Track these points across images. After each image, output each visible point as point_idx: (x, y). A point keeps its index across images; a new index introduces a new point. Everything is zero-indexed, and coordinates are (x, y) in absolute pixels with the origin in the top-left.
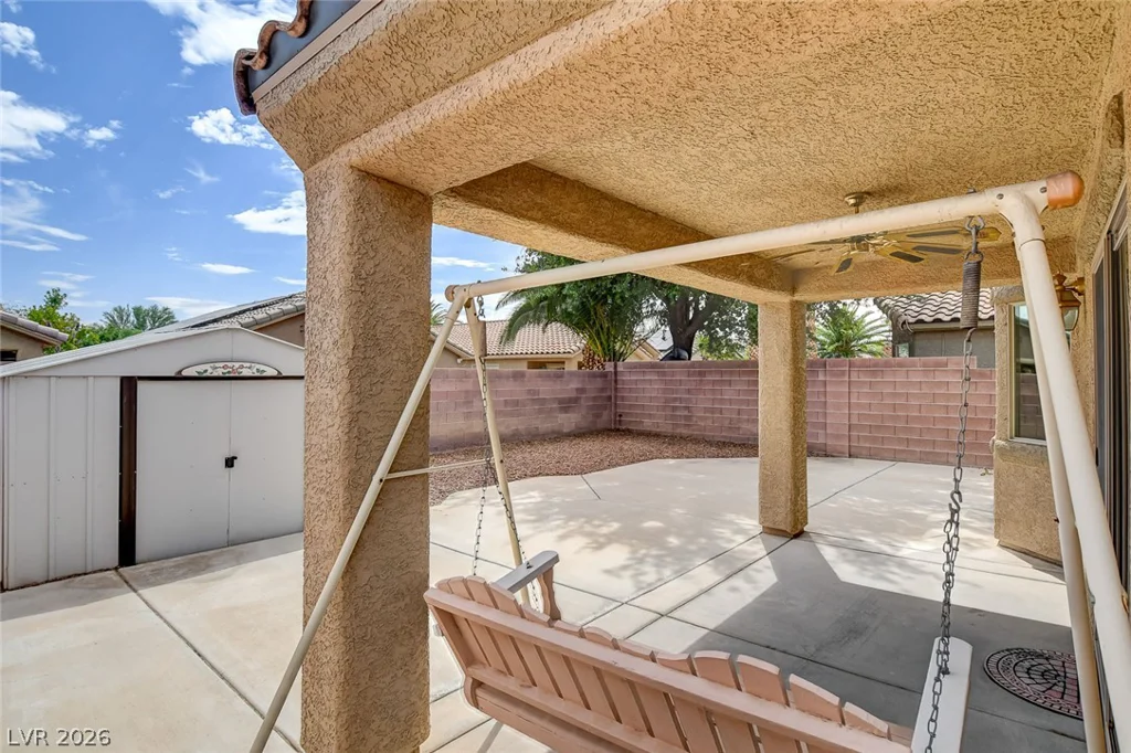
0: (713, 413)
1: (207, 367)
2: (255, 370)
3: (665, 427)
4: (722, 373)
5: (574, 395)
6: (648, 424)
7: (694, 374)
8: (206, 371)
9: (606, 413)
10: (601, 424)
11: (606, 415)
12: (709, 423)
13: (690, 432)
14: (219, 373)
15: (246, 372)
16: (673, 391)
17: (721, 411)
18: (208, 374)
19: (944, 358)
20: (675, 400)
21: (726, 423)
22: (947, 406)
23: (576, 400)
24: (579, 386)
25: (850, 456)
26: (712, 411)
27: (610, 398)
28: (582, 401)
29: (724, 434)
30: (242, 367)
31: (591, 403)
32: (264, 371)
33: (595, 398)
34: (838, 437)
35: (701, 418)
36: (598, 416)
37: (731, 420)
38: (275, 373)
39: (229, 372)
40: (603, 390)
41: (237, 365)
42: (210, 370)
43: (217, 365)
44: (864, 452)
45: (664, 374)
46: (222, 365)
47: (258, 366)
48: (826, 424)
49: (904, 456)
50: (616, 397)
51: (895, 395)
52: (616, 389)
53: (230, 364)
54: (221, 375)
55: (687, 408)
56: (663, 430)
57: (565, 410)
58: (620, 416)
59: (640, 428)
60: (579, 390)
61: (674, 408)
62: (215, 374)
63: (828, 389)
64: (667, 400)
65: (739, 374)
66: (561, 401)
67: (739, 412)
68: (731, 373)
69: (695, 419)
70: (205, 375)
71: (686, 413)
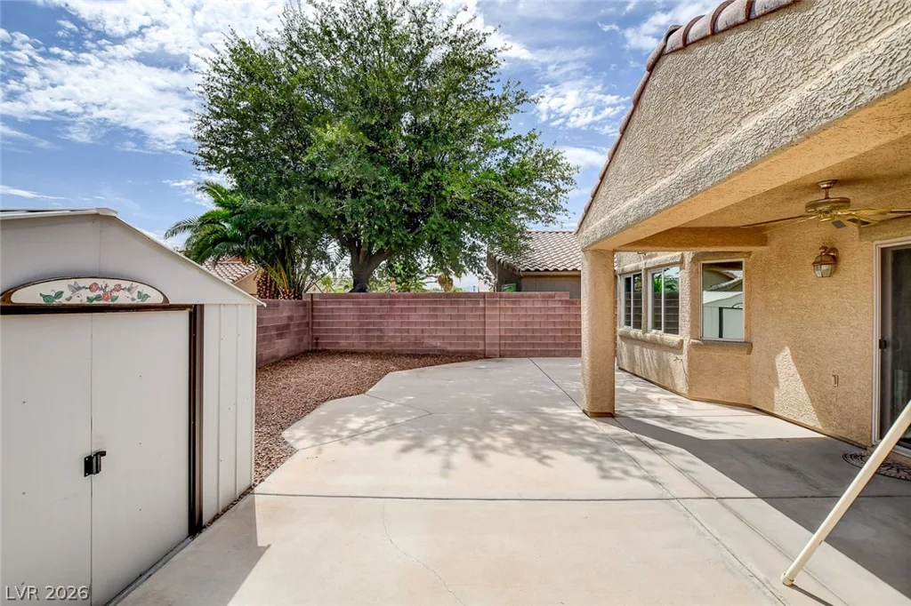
0: (401, 332)
1: (62, 286)
2: (135, 295)
3: (360, 345)
4: (409, 303)
5: (285, 322)
6: (344, 344)
7: (385, 303)
8: (59, 294)
9: (306, 337)
10: (304, 346)
11: (306, 338)
12: (399, 340)
13: (382, 349)
14: (81, 298)
15: (124, 298)
16: (367, 317)
17: (408, 331)
18: (62, 301)
19: (553, 293)
20: (369, 324)
21: (413, 339)
22: (554, 322)
23: (287, 327)
24: (289, 314)
25: (500, 356)
26: (401, 331)
27: (308, 323)
28: (291, 328)
29: (411, 348)
30: (118, 288)
31: (297, 329)
32: (147, 296)
33: (299, 325)
34: (493, 345)
35: (393, 337)
36: (300, 340)
37: (416, 337)
38: (158, 299)
39: (98, 298)
40: (304, 317)
41: (112, 284)
42: (67, 294)
43: (81, 282)
44: (508, 353)
45: (359, 303)
46: (88, 282)
47: (141, 288)
48: (485, 336)
49: (531, 353)
50: (313, 323)
51: (526, 316)
52: (313, 317)
53: (100, 282)
54: (85, 302)
55: (380, 330)
56: (357, 348)
57: (280, 336)
58: (317, 339)
59: (337, 348)
60: (290, 318)
61: (368, 331)
62: (75, 301)
63: (486, 313)
64: (361, 324)
65: (423, 303)
66: (278, 328)
67: (423, 331)
68: (416, 302)
69: (386, 338)
70: (57, 302)
71: (379, 334)
